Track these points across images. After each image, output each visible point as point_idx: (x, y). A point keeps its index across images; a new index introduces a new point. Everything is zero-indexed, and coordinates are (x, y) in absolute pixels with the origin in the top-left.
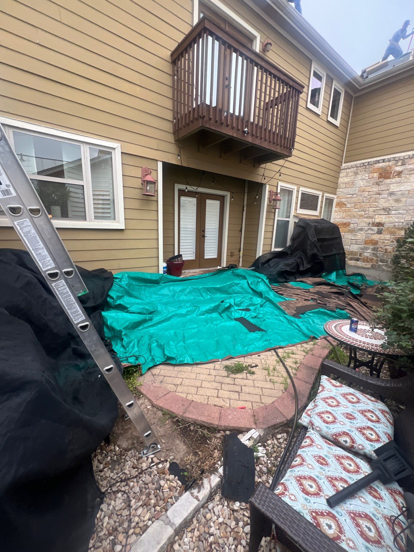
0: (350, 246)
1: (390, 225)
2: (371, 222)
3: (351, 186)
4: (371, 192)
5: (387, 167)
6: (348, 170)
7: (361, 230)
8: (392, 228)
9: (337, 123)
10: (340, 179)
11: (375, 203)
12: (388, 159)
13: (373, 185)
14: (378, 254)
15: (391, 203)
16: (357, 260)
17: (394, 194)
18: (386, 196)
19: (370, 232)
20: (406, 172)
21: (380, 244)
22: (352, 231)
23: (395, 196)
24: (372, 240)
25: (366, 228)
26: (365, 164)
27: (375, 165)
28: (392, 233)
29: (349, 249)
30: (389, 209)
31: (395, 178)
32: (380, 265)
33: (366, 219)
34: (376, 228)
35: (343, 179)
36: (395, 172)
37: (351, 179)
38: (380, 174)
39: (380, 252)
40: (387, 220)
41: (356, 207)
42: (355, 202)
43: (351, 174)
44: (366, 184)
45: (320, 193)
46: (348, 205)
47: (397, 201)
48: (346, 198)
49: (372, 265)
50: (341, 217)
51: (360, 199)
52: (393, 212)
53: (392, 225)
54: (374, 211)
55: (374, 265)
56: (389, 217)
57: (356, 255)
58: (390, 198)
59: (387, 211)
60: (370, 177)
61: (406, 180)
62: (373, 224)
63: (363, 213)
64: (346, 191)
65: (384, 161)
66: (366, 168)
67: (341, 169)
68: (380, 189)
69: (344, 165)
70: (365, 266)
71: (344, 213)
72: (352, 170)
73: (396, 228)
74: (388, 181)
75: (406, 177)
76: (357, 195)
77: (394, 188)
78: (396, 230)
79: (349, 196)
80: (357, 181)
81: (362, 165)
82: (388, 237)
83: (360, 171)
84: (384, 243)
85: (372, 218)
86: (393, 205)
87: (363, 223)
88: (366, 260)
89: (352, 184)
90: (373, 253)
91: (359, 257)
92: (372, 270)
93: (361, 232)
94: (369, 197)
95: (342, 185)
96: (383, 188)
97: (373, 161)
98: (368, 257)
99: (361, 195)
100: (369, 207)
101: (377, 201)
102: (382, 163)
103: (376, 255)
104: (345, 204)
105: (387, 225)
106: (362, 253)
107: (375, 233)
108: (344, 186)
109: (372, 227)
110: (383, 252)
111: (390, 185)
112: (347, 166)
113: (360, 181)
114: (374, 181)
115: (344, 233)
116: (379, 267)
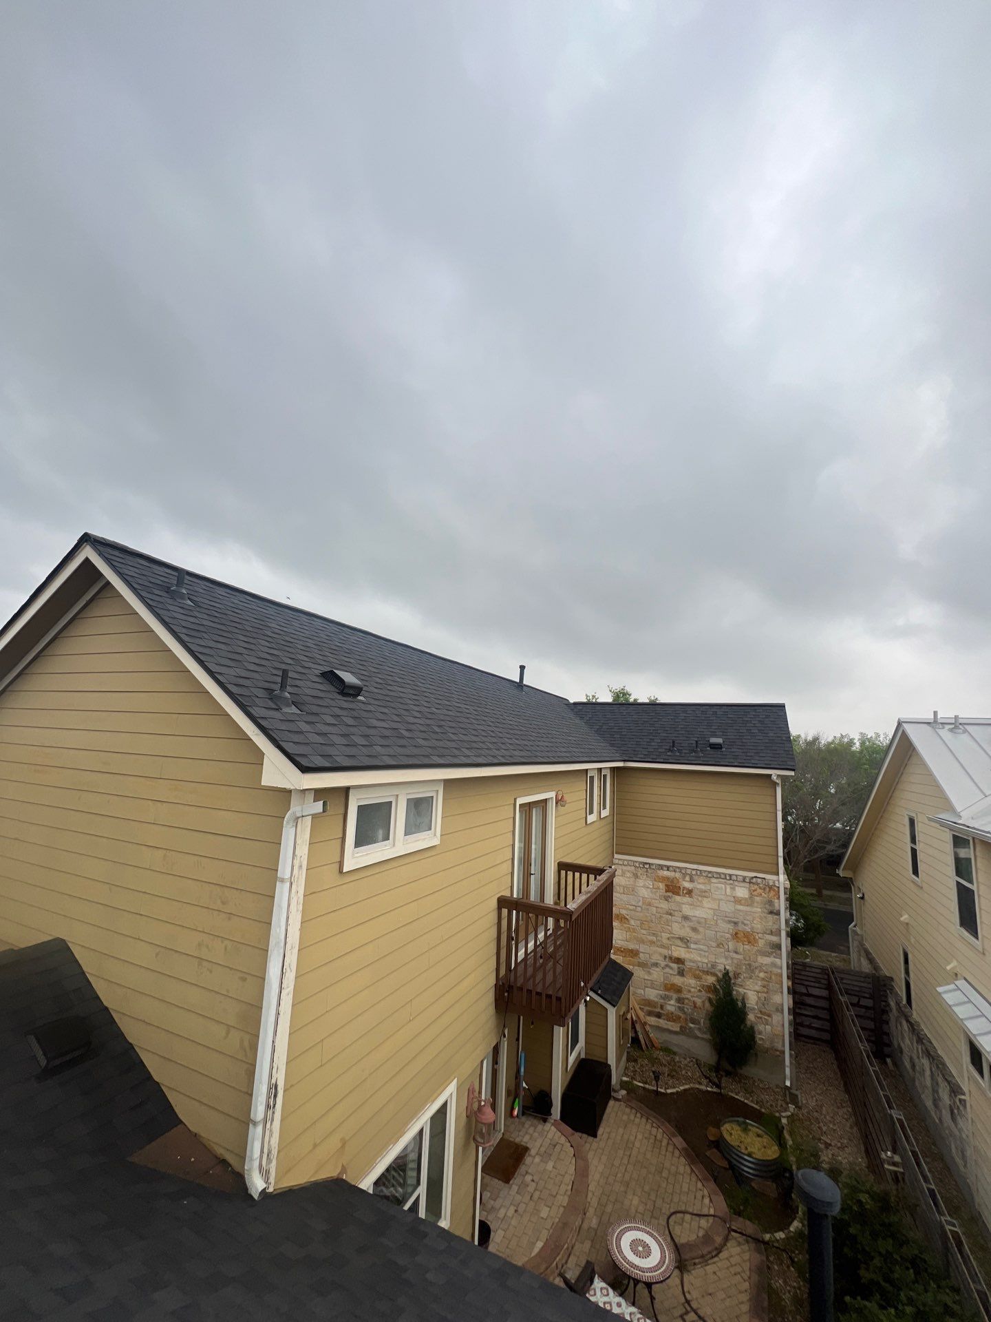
0: (644, 990)
1: (692, 964)
2: (667, 955)
3: (632, 893)
4: (660, 909)
5: (673, 878)
6: (625, 869)
7: (656, 965)
8: (696, 970)
10: (615, 878)
11: (668, 927)
12: (672, 867)
13: (661, 899)
14: (686, 1009)
15: (686, 932)
16: (659, 1016)
17: (688, 919)
18: (680, 920)
19: (667, 970)
20: (697, 892)
21: (685, 995)
22: (643, 965)
23: (690, 922)
24: (673, 985)
25: (663, 964)
26: (646, 866)
27: (658, 872)
28: (697, 977)
29: (644, 996)
30: (687, 939)
31: (686, 896)
32: (691, 1028)
33: (661, 949)
34: (675, 966)
36: (684, 888)
37: (630, 881)
38: (667, 885)
39: (687, 1006)
40: (688, 956)
41: (644, 928)
42: (641, 919)
43: (628, 875)
44: (651, 895)
46: (632, 922)
47: (694, 930)
48: (627, 909)
49: (681, 1027)
50: (624, 939)
51: (646, 916)
52: (692, 945)
53: (695, 965)
54: (668, 939)
55: (683, 1027)
56: (689, 953)
57: (655, 1007)
58: (685, 925)
59: (685, 941)
60: (656, 887)
61: (699, 903)
62: (671, 958)
63: (655, 938)
64: (625, 898)
65: (668, 868)
66: (647, 871)
67: (614, 863)
68: (670, 908)
69: (616, 856)
70: (671, 1028)
71: (628, 933)
72: (629, 867)
74: (678, 898)
75: (698, 899)
76: (642, 909)
77: (687, 910)
78: (701, 974)
79: (631, 908)
80: (639, 888)
81: (641, 866)
82: (692, 982)
83: (641, 874)
84: (690, 991)
85: (668, 948)
86: (690, 935)
88: (671, 1017)
89: (633, 890)
90: (679, 1007)
91: (661, 1011)
92: (683, 1037)
93: (657, 969)
94: (658, 915)
95: (618, 888)
96: (673, 906)
97: (656, 865)
98: (673, 1014)
99: (647, 910)
100: (661, 931)
101: (670, 924)
102: (667, 871)
103: (683, 1010)
104: (627, 919)
105: (688, 964)
106: (663, 1005)
107: (675, 974)
108: (622, 890)
109: (670, 964)
110: (691, 1005)
111: (681, 905)
112: (621, 859)
113: (643, 888)
114: (661, 894)
115: (632, 967)
116: (691, 1032)
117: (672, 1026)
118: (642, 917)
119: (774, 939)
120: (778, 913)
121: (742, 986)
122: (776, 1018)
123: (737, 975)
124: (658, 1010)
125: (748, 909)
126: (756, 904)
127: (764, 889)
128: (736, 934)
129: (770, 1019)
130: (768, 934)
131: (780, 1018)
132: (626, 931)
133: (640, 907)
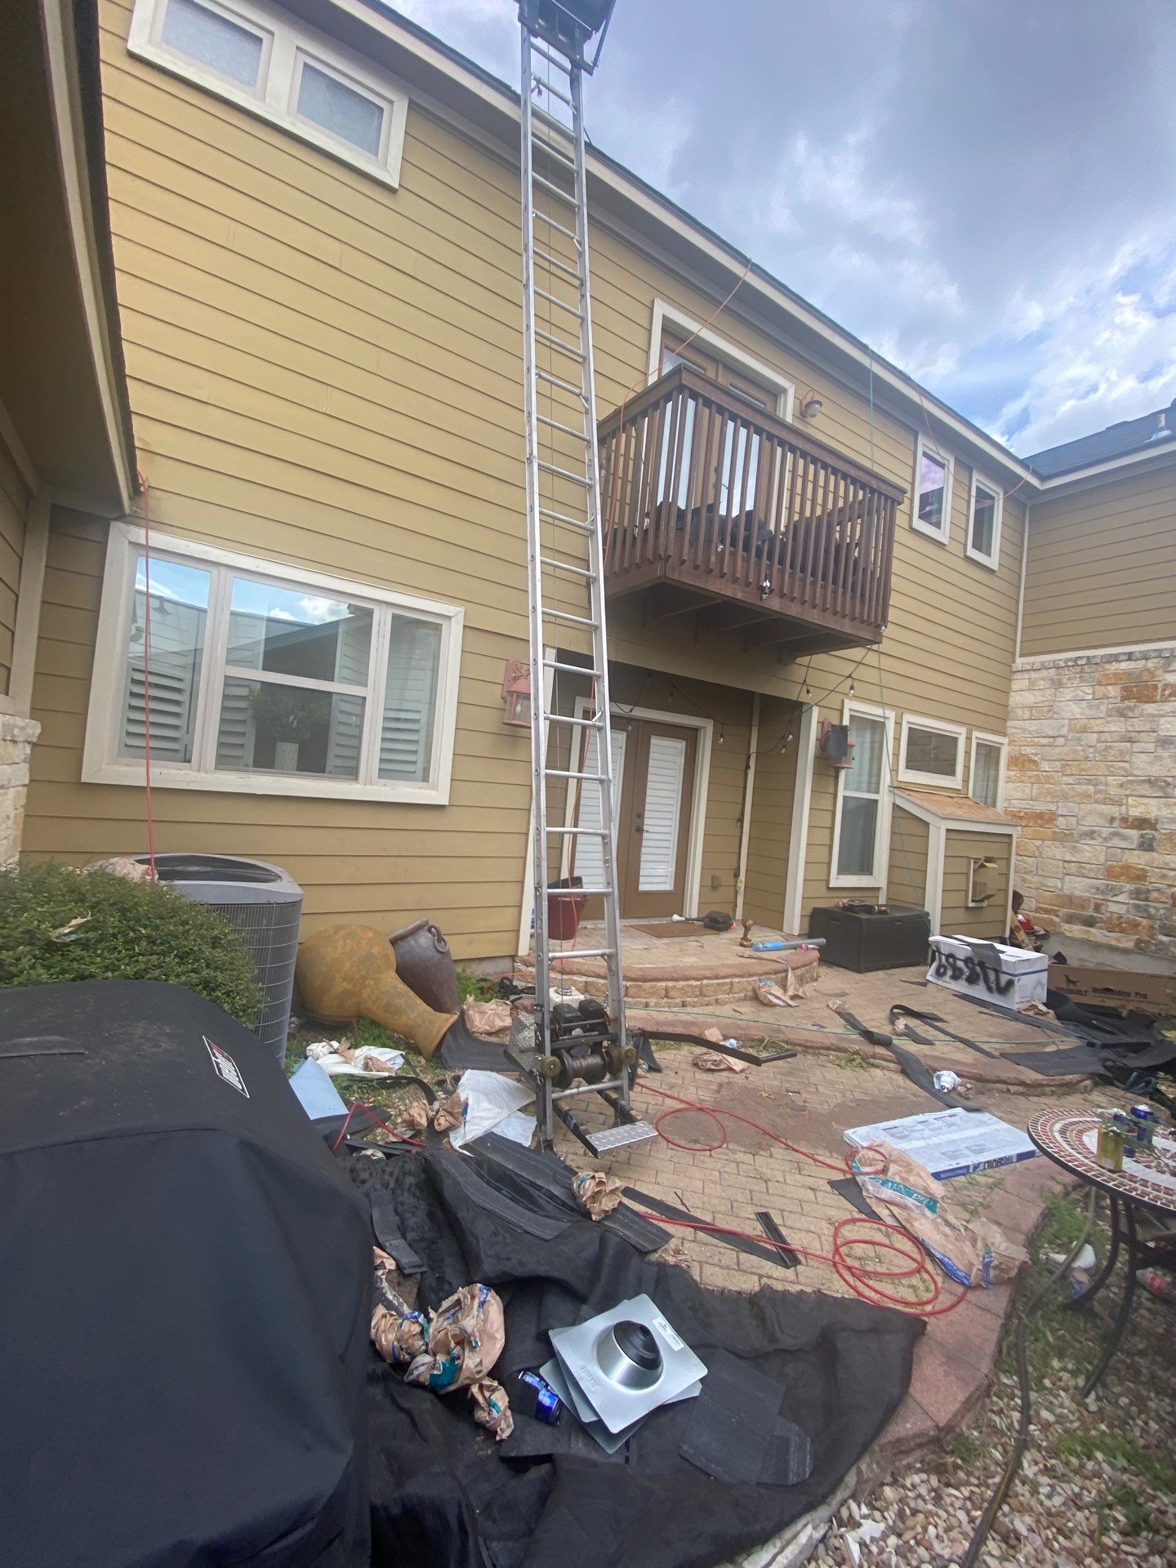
0: (1062, 880)
1: (1173, 826)
2: (1117, 815)
3: (1049, 715)
4: (1107, 735)
5: (1142, 672)
6: (1033, 675)
7: (1091, 834)
9: (993, 562)
10: (1012, 694)
11: (1123, 764)
12: (1141, 652)
13: (1109, 716)
14: (1152, 911)
15: (1163, 767)
16: (1090, 922)
17: (1172, 743)
18: (1151, 747)
19: (1116, 842)
21: (1153, 881)
22: (1064, 837)
24: (1128, 867)
25: (1106, 832)
26: (1079, 662)
27: (1107, 666)
29: (1062, 890)
30: (1165, 781)
31: (1168, 701)
32: (1161, 942)
33: (1103, 807)
34: (1134, 834)
35: (1021, 696)
36: (1166, 686)
37: (1043, 696)
38: (1125, 689)
39: (1156, 905)
40: (1165, 812)
41: (1068, 772)
42: (1062, 757)
43: (1041, 685)
44: (1090, 713)
45: (960, 732)
46: (1045, 766)
48: (1036, 745)
49: (1138, 942)
50: (1025, 796)
51: (1076, 751)
54: (1121, 786)
55: (1144, 942)
56: (1168, 806)
57: (1083, 907)
58: (1166, 754)
59: (1160, 785)
60: (1098, 695)
62: (1124, 820)
63: (1092, 788)
64: (1032, 726)
65: (1130, 657)
66: (1082, 671)
67: (1014, 669)
68: (1130, 729)
69: (1019, 661)
70: (1114, 943)
71: (1035, 786)
72: (1044, 673)
74: (1150, 708)
76: (1067, 740)
77: (1169, 727)
79: (1044, 741)
80: (1062, 704)
81: (1070, 664)
82: (1172, 859)
83: (1069, 679)
84: (1164, 876)
85: (1119, 803)
86: (1174, 772)
88: (1116, 925)
89: (1050, 710)
90: (1137, 907)
91: (1095, 915)
92: (1140, 958)
93: (1091, 842)
94: (1101, 746)
95: (1019, 712)
96: (1138, 724)
97: (1102, 656)
98: (1121, 917)
99: (1079, 739)
100: (1107, 773)
101: (1127, 758)
102: (1129, 662)
103: (1145, 910)
104: (1036, 762)
105: (1165, 828)
106: (1102, 904)
107: (1133, 847)
108: (1027, 715)
109: (1122, 831)
110: (1165, 903)
111: (1157, 718)
112: (1028, 664)
113: (1071, 703)
114: (1110, 706)
115: (1040, 842)
116: (1161, 950)
117: (1118, 940)
118: (1066, 754)
124: (1090, 912)
132: (1033, 784)
133: (1062, 736)
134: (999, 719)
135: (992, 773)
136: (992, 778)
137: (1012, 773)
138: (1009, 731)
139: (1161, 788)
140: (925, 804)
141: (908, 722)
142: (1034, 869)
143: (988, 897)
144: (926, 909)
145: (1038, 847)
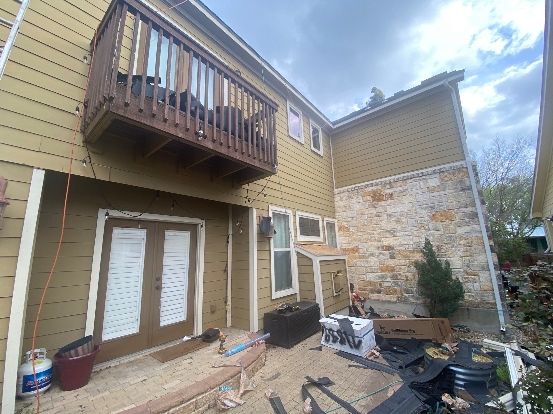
0: (366, 275)
1: (400, 248)
2: (379, 246)
3: (349, 210)
4: (370, 215)
5: (377, 190)
6: (341, 195)
7: (372, 255)
8: (403, 251)
9: (321, 153)
10: (335, 203)
11: (378, 225)
12: (375, 183)
13: (369, 208)
14: (399, 283)
15: (392, 225)
16: (379, 292)
17: (392, 216)
18: (386, 218)
19: (382, 256)
20: (396, 194)
21: (398, 272)
22: (363, 257)
23: (394, 217)
24: (387, 266)
25: (377, 253)
26: (356, 189)
27: (365, 189)
28: (406, 257)
30: (393, 230)
31: (388, 200)
32: (406, 297)
33: (374, 243)
34: (387, 252)
35: (339, 203)
36: (386, 194)
37: (346, 202)
38: (373, 197)
39: (401, 281)
40: (395, 243)
41: (360, 231)
43: (345, 198)
44: (362, 207)
45: (319, 218)
46: (351, 229)
47: (398, 222)
48: (346, 221)
49: (398, 298)
50: (346, 242)
51: (361, 222)
52: (398, 233)
53: (403, 248)
54: (379, 234)
56: (396, 240)
57: (375, 286)
58: (391, 220)
59: (392, 232)
60: (364, 200)
61: (399, 202)
62: (382, 247)
63: (369, 236)
64: (344, 214)
65: (372, 185)
66: (357, 192)
67: (335, 194)
68: (378, 212)
69: (336, 190)
71: (349, 238)
72: (345, 194)
73: (407, 251)
74: (382, 203)
75: (398, 199)
76: (357, 218)
77: (391, 209)
78: (408, 253)
79: (349, 219)
80: (353, 205)
81: (353, 189)
82: (403, 261)
83: (353, 195)
84: (401, 269)
85: (379, 241)
86: (395, 227)
87: (371, 247)
88: (389, 292)
89: (349, 208)
90: (394, 282)
91: (380, 288)
92: (400, 304)
93: (373, 258)
94: (369, 219)
95: (339, 209)
96: (380, 210)
97: (363, 186)
98: (390, 288)
99: (361, 218)
100: (373, 230)
101: (379, 223)
102: (372, 187)
103: (397, 284)
104: (348, 228)
105: (397, 248)
106: (381, 284)
107: (388, 258)
108: (342, 210)
109: (383, 252)
110: (404, 279)
111: (385, 207)
112: (339, 191)
113: (355, 204)
114: (369, 204)
115: (355, 260)
116: (406, 300)
117: (390, 298)
118: (358, 224)
119: (470, 210)
120: (470, 188)
121: (446, 255)
122: (483, 275)
123: (439, 248)
124: (378, 287)
125: (442, 193)
126: (448, 188)
127: (453, 173)
128: (434, 215)
129: (477, 277)
130: (464, 207)
131: (487, 275)
132: (348, 237)
133: (355, 217)
134: (332, 212)
135: (333, 234)
136: (334, 236)
137: (340, 233)
138: (337, 217)
139: (392, 233)
140: (309, 250)
141: (298, 215)
142: (355, 272)
143: (341, 289)
144: (317, 302)
145: (355, 262)
